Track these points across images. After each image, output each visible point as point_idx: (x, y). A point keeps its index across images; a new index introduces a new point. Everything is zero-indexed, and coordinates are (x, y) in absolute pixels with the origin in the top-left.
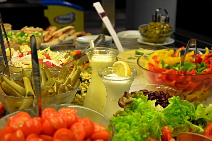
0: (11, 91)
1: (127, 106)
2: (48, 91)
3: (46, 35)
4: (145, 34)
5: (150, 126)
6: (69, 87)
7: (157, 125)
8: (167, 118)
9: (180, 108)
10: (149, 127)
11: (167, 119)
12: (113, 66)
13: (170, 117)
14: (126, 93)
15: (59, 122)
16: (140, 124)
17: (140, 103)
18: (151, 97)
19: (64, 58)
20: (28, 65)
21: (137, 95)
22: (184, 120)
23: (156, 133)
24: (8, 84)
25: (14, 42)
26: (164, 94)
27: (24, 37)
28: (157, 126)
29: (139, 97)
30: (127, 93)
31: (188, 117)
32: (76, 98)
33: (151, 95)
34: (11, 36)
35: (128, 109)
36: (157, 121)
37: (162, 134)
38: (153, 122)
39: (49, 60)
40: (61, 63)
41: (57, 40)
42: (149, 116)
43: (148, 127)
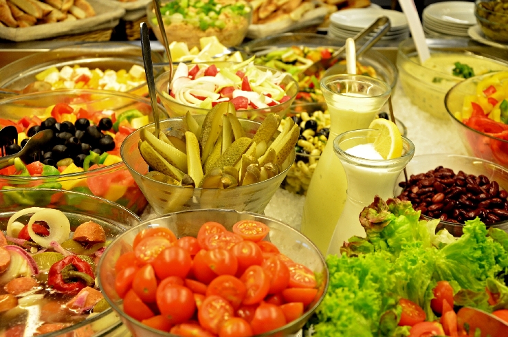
0: (158, 161)
1: (373, 230)
2: (220, 180)
3: (264, 4)
4: (488, 22)
5: (411, 279)
6: (268, 170)
7: (426, 278)
8: (452, 263)
9: (482, 249)
10: (408, 281)
11: (452, 265)
12: (371, 126)
13: (461, 262)
14: (377, 200)
15: (223, 261)
16: (384, 276)
17: (400, 226)
18: (457, 189)
19: (279, 87)
20: (203, 99)
21: (399, 207)
22: (489, 274)
23: (420, 293)
24: (154, 147)
25: (190, 26)
26: (488, 182)
27: (212, 14)
28: (425, 280)
29: (403, 213)
30: (380, 201)
31: (497, 268)
32: (298, 171)
33: (457, 185)
34: (186, 10)
35: (375, 235)
36: (426, 271)
37: (433, 297)
38: (417, 272)
39: (245, 94)
40: (269, 100)
41: (286, 16)
42: (413, 258)
43: (406, 279)
